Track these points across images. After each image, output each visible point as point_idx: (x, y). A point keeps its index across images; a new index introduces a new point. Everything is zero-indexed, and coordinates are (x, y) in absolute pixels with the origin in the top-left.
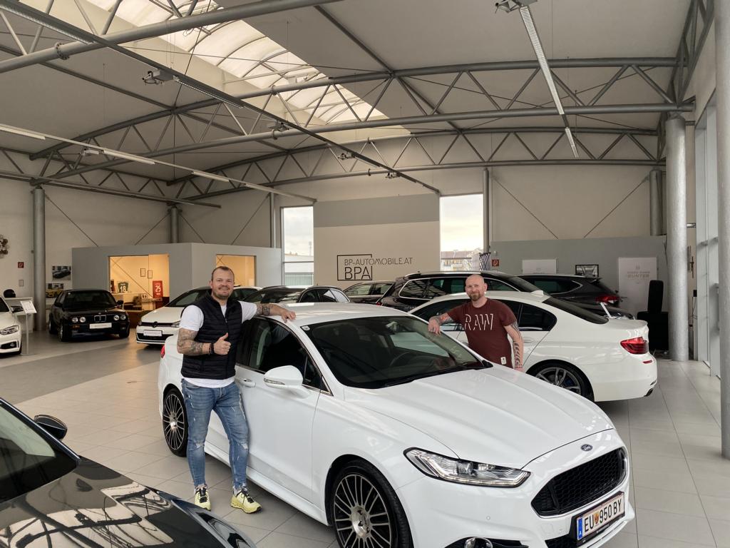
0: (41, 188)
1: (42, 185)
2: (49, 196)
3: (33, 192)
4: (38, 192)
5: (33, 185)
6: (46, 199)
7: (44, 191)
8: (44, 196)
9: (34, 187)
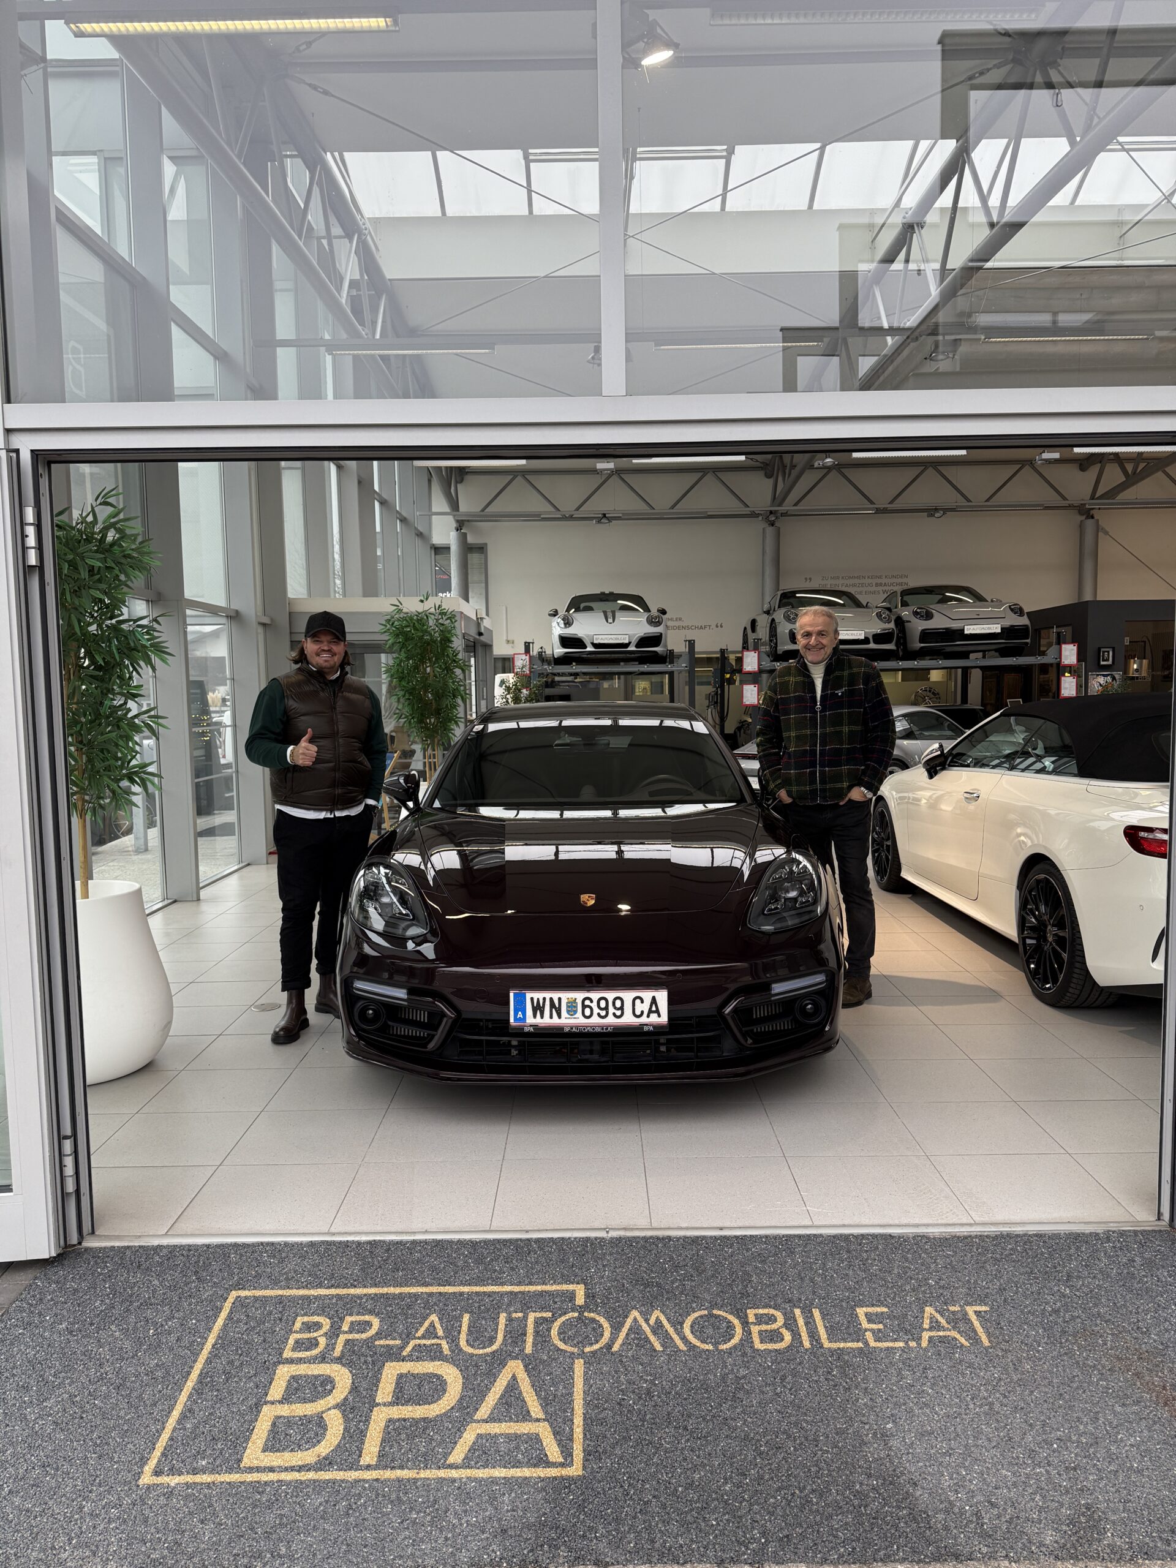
0: (1092, 517)
1: (1092, 512)
2: (1107, 530)
3: (1081, 526)
4: (1090, 522)
5: (1080, 513)
6: (1100, 534)
7: (1098, 521)
8: (1098, 528)
9: (1083, 518)
